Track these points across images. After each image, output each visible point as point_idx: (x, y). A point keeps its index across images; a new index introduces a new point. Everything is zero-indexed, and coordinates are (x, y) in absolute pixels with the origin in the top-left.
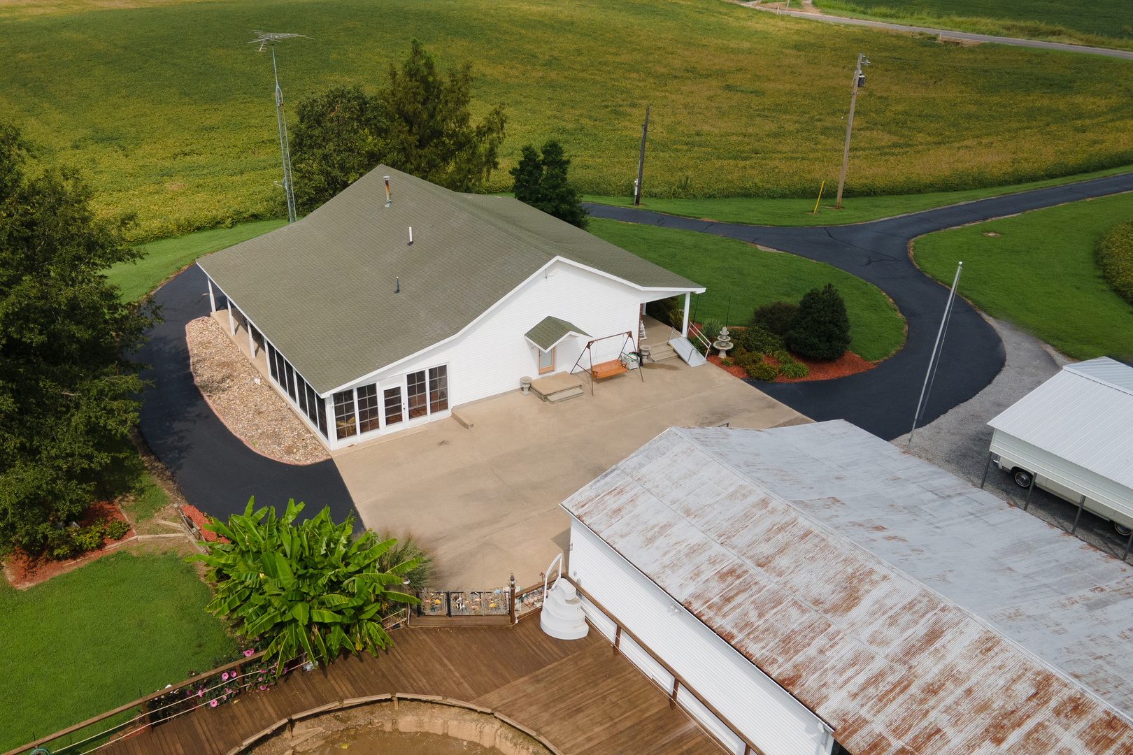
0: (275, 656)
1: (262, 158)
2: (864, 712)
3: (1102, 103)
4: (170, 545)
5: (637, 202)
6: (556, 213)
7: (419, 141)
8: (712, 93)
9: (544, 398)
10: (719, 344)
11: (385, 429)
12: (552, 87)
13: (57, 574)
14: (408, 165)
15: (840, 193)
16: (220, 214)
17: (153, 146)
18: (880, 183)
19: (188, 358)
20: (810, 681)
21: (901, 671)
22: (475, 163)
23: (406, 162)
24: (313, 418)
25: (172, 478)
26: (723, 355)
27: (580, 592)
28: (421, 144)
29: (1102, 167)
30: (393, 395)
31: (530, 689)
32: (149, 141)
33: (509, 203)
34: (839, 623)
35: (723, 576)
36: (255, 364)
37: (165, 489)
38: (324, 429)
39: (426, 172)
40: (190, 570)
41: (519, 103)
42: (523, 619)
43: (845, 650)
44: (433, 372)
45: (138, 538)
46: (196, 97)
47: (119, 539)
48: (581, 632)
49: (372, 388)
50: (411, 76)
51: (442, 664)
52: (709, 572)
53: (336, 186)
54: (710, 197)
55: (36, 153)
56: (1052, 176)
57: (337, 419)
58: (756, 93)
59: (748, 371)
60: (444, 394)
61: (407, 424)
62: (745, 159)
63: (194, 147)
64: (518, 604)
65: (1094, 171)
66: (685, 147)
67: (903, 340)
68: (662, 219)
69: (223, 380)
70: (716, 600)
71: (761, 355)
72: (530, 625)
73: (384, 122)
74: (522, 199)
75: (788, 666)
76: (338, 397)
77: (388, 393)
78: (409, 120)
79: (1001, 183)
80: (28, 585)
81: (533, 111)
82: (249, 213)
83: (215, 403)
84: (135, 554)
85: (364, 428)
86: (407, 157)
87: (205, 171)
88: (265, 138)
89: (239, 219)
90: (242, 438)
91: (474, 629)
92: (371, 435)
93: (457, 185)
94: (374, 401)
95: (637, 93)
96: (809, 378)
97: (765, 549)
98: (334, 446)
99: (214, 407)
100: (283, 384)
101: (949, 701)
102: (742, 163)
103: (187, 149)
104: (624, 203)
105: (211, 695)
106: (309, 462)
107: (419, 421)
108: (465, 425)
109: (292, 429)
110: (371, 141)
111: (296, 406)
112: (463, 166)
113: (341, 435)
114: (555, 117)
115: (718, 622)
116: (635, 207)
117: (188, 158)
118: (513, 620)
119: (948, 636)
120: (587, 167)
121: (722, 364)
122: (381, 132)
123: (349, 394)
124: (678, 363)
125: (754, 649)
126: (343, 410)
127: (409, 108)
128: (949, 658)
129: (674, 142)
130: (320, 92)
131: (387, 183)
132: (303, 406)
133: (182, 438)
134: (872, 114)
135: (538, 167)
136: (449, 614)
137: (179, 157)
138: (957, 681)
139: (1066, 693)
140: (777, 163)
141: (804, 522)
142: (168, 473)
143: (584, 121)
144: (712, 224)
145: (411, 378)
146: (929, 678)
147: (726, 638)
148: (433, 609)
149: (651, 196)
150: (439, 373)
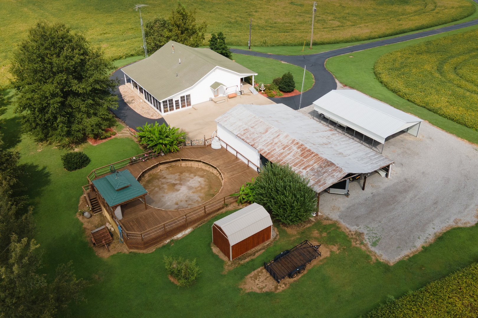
0: (155, 151)
1: (131, 34)
2: (264, 148)
3: (414, 9)
4: (127, 136)
5: (250, 48)
6: (222, 53)
7: (181, 32)
8: (285, 6)
9: (215, 102)
10: (261, 88)
11: (175, 111)
12: (229, 4)
13: (102, 142)
14: (178, 40)
15: (311, 44)
16: (121, 54)
17: (92, 31)
18: (326, 41)
19: (122, 95)
20: (256, 145)
21: (272, 141)
22: (198, 38)
23: (178, 39)
24: (157, 108)
25: (124, 122)
26: (262, 91)
27: (219, 139)
28: (182, 33)
29: (397, 34)
30: (177, 102)
31: (208, 157)
32: (91, 29)
33: (208, 51)
34: (263, 135)
35: (244, 130)
36: (140, 96)
37: (123, 125)
38: (160, 111)
39: (183, 42)
40: (132, 141)
41: (216, 11)
42: (207, 146)
43: (263, 139)
44: (187, 96)
45: (119, 135)
46: (102, 10)
47: (114, 135)
48: (220, 147)
49: (172, 100)
50: (178, 13)
51: (190, 153)
52: (242, 130)
53: (158, 47)
54: (273, 46)
55: (90, 44)
56: (380, 37)
57: (164, 108)
58: (301, 5)
59: (268, 95)
60: (190, 102)
61: (181, 109)
62: (287, 32)
63: (107, 31)
64: (206, 143)
65: (394, 35)
66: (270, 28)
67: (312, 87)
68: (256, 54)
69: (132, 101)
70: (243, 134)
71: (272, 91)
72: (209, 147)
73: (171, 27)
74: (212, 49)
75: (253, 143)
76: (163, 102)
77: (176, 101)
78: (178, 26)
79: (364, 40)
80: (96, 145)
81: (221, 15)
82: (130, 54)
83: (131, 106)
84: (118, 138)
85: (170, 110)
86: (178, 37)
87: (113, 40)
88: (130, 27)
89: (127, 56)
90: (140, 114)
91: (197, 148)
92: (172, 112)
93: (192, 45)
94: (172, 103)
95: (259, 6)
96: (283, 97)
97: (253, 125)
98: (163, 114)
99: (131, 107)
100: (148, 101)
101: (278, 145)
102: (286, 34)
103: (105, 32)
104: (245, 49)
105: (143, 159)
106: (157, 118)
107: (184, 109)
108: (195, 109)
109: (152, 112)
110: (167, 33)
111: (153, 106)
112: (195, 39)
113: (165, 112)
114: (228, 17)
115: (242, 137)
116: (249, 50)
117: (105, 35)
118: (205, 146)
119: (281, 135)
120: (236, 36)
121: (262, 94)
122: (171, 31)
123: (166, 101)
124: (251, 94)
125: (248, 141)
126: (165, 106)
127: (178, 23)
128: (280, 139)
129: (267, 26)
130: (152, 20)
131: (173, 46)
132: (154, 106)
133: (124, 114)
134: (337, 14)
135: (216, 39)
136: (192, 145)
137: (102, 35)
138: (280, 142)
139: (297, 142)
140: (297, 34)
141: (261, 120)
142: (123, 122)
143: (238, 19)
144: (271, 55)
145: (181, 97)
146: (276, 142)
147: (243, 140)
148: (188, 144)
149: (254, 46)
150: (188, 96)
